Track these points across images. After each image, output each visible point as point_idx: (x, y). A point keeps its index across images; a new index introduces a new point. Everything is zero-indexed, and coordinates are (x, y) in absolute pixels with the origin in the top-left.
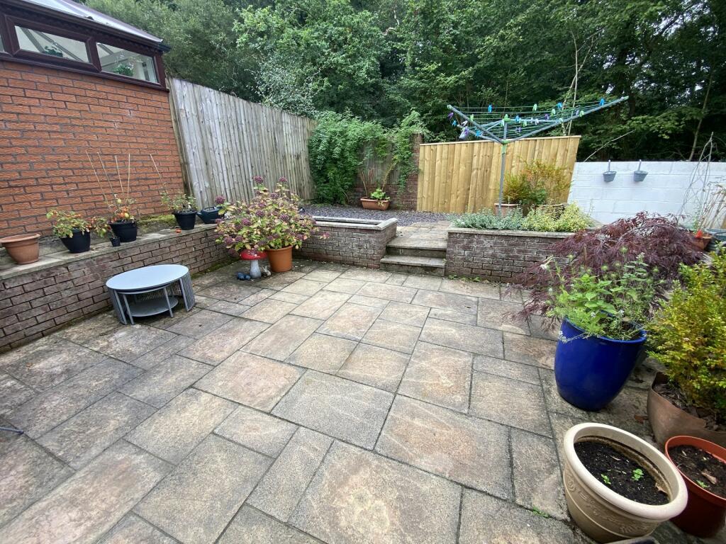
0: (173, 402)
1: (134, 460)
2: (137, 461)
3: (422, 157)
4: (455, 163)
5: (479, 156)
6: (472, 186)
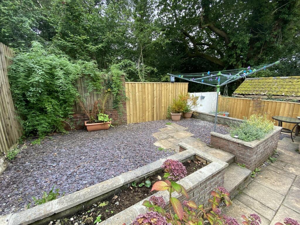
3: (126, 90)
4: (146, 94)
5: (156, 90)
6: (155, 106)
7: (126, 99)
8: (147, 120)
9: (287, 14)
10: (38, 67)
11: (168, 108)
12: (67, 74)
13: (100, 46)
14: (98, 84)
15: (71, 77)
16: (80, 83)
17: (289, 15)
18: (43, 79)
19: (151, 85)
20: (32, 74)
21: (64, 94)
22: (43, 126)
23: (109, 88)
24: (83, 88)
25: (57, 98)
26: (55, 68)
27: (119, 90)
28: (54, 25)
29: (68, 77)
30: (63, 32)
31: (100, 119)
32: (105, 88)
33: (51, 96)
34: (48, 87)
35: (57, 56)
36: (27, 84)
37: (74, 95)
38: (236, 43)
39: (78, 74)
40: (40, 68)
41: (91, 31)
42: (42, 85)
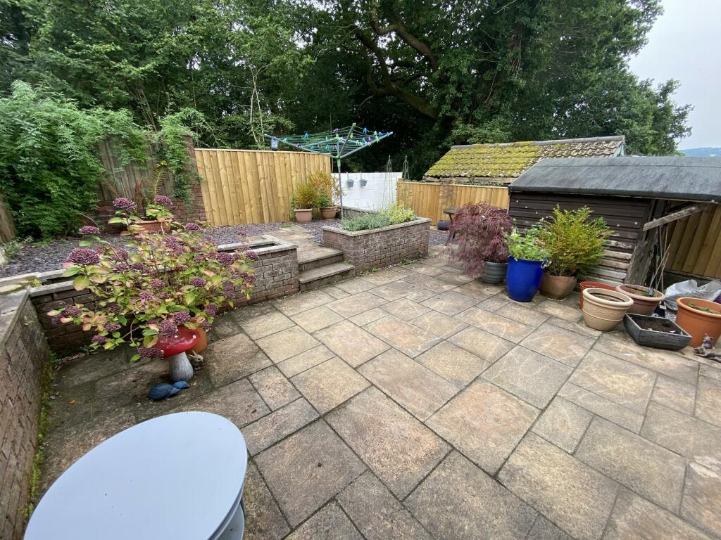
0: (524, 497)
1: (624, 529)
2: (624, 525)
3: (199, 165)
4: (242, 171)
5: (263, 166)
6: (263, 195)
7: (198, 180)
8: (248, 222)
9: (528, 16)
10: (28, 123)
11: (291, 201)
12: (78, 133)
13: (148, 66)
14: (140, 152)
15: (86, 139)
16: (104, 150)
17: (531, 17)
18: (40, 143)
19: (249, 155)
20: (20, 136)
21: (77, 168)
22: (48, 220)
23: (164, 159)
24: (111, 159)
25: (66, 175)
26: (56, 124)
27: (180, 163)
28: (36, 14)
29: (82, 139)
30: (57, 31)
31: (149, 213)
32: (154, 158)
33: (55, 172)
34: (48, 156)
35: (56, 102)
36: (14, 152)
37: (95, 171)
38: (447, 71)
39: (98, 134)
40: (32, 125)
41: (124, 30)
42: (38, 153)
